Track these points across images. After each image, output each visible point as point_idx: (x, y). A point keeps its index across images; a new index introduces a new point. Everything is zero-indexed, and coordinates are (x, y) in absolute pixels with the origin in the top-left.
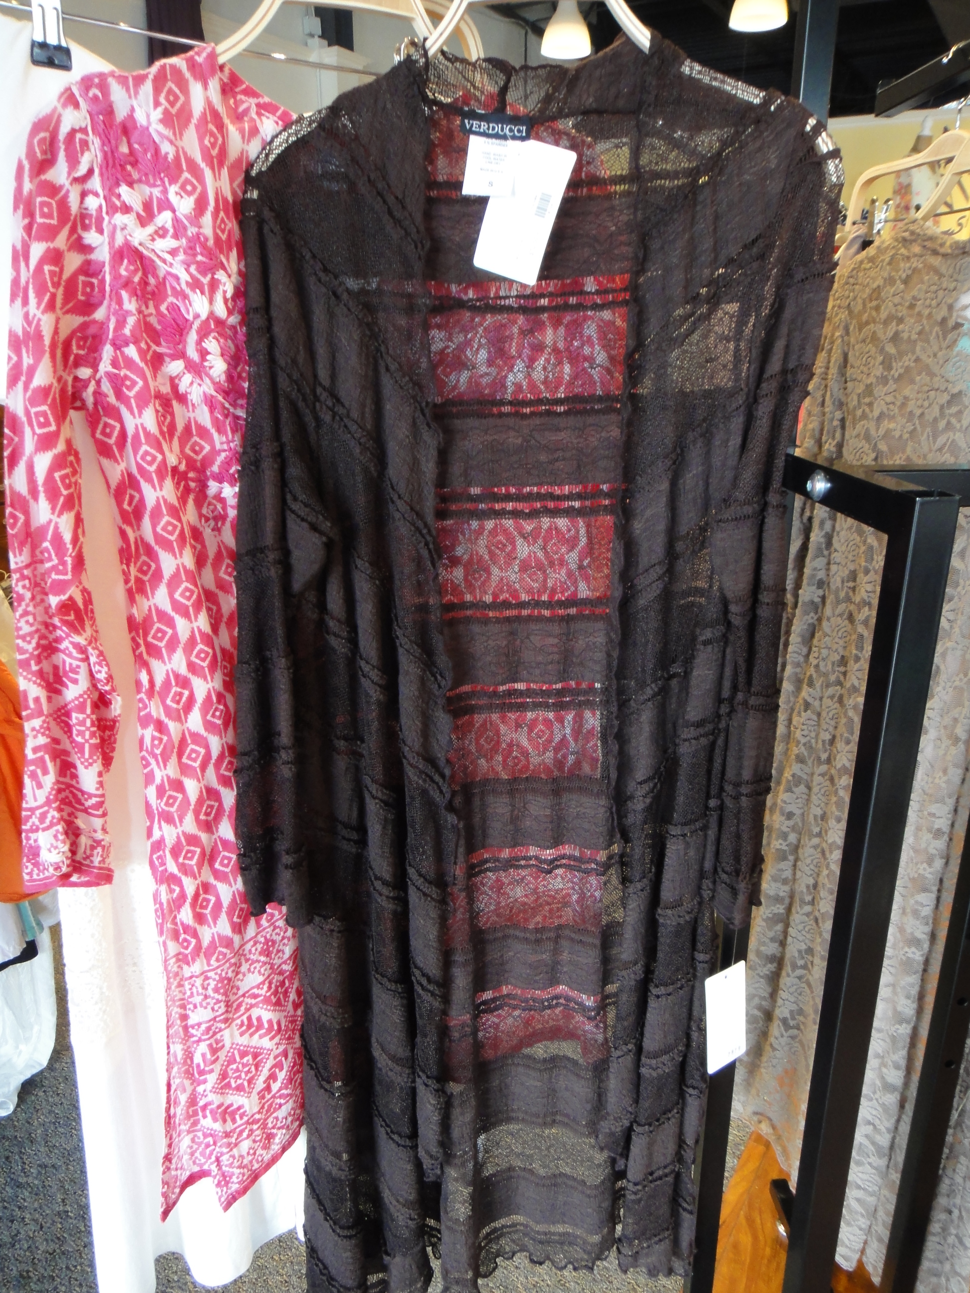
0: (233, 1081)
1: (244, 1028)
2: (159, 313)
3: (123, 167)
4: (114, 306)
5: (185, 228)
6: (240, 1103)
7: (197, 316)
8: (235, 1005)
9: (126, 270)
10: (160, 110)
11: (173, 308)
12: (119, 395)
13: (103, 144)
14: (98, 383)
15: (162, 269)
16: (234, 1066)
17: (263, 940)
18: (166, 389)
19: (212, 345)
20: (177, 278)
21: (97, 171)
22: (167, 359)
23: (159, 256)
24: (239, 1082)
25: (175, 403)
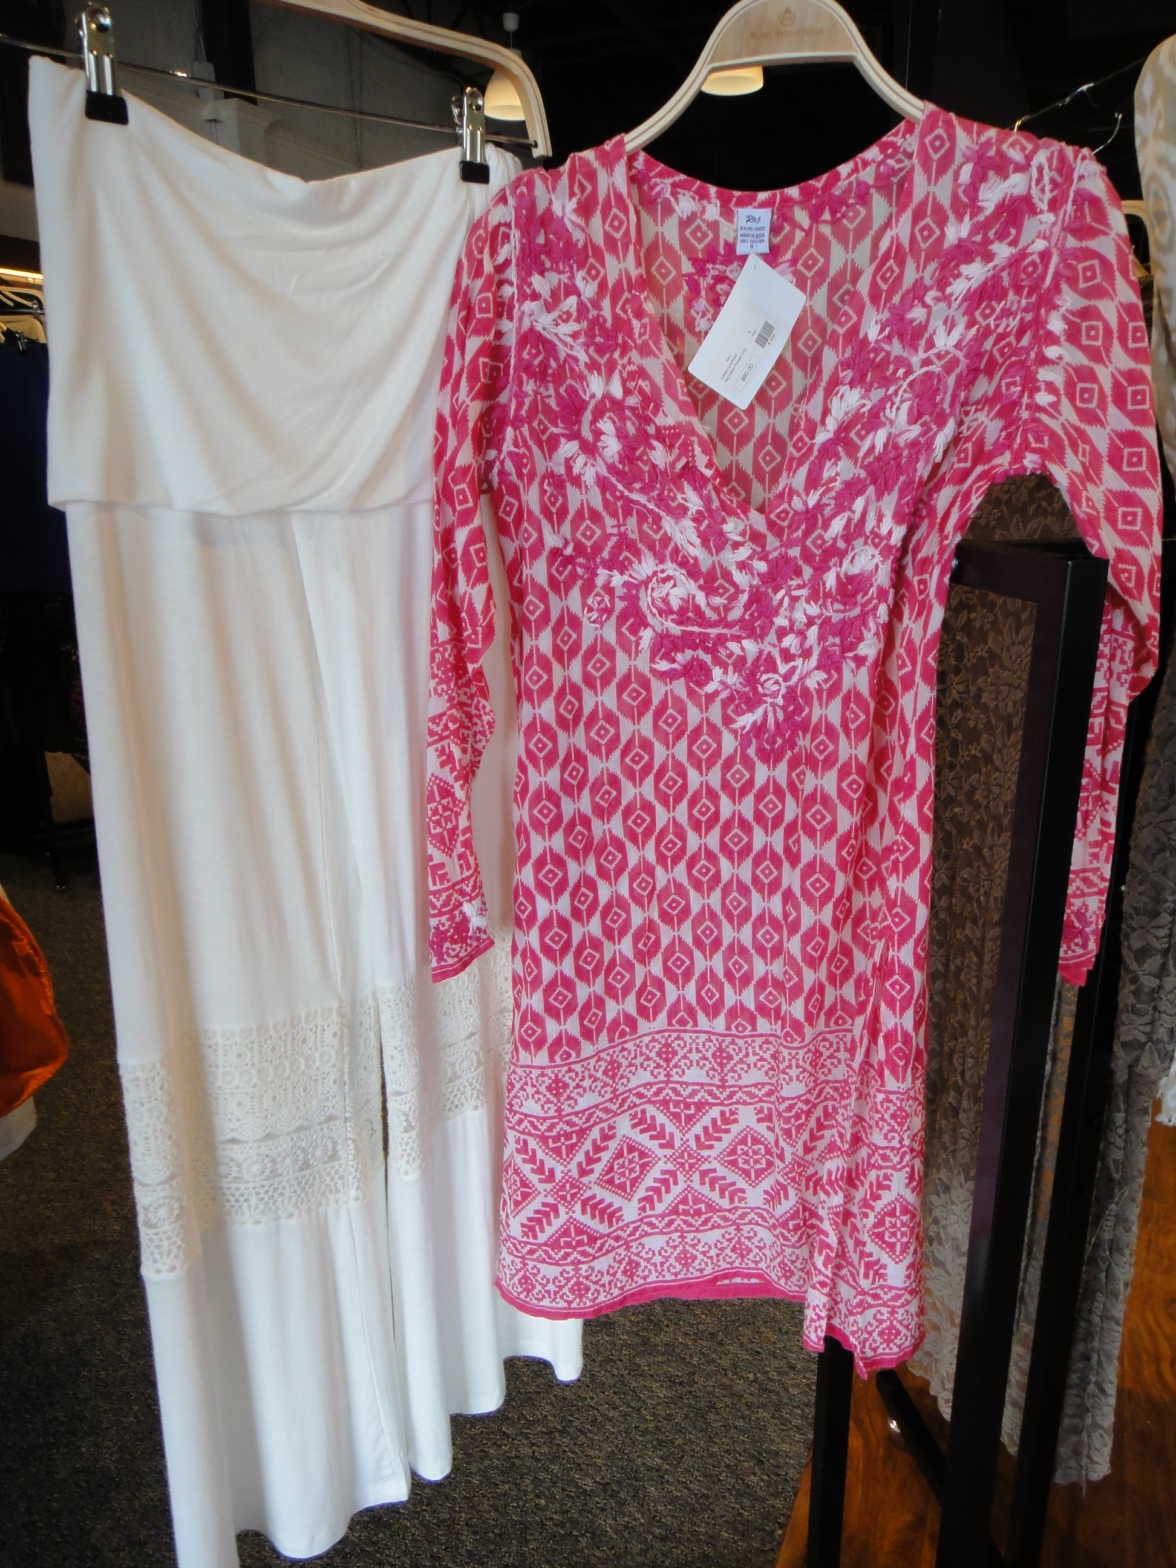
2: (558, 396)
3: (537, 257)
4: (516, 389)
5: (588, 311)
7: (593, 396)
9: (529, 353)
10: (575, 200)
11: (571, 390)
12: (520, 475)
13: (523, 236)
14: (502, 463)
15: (562, 351)
18: (561, 470)
19: (606, 425)
20: (576, 360)
21: (514, 262)
22: (563, 440)
23: (561, 340)
25: (568, 485)
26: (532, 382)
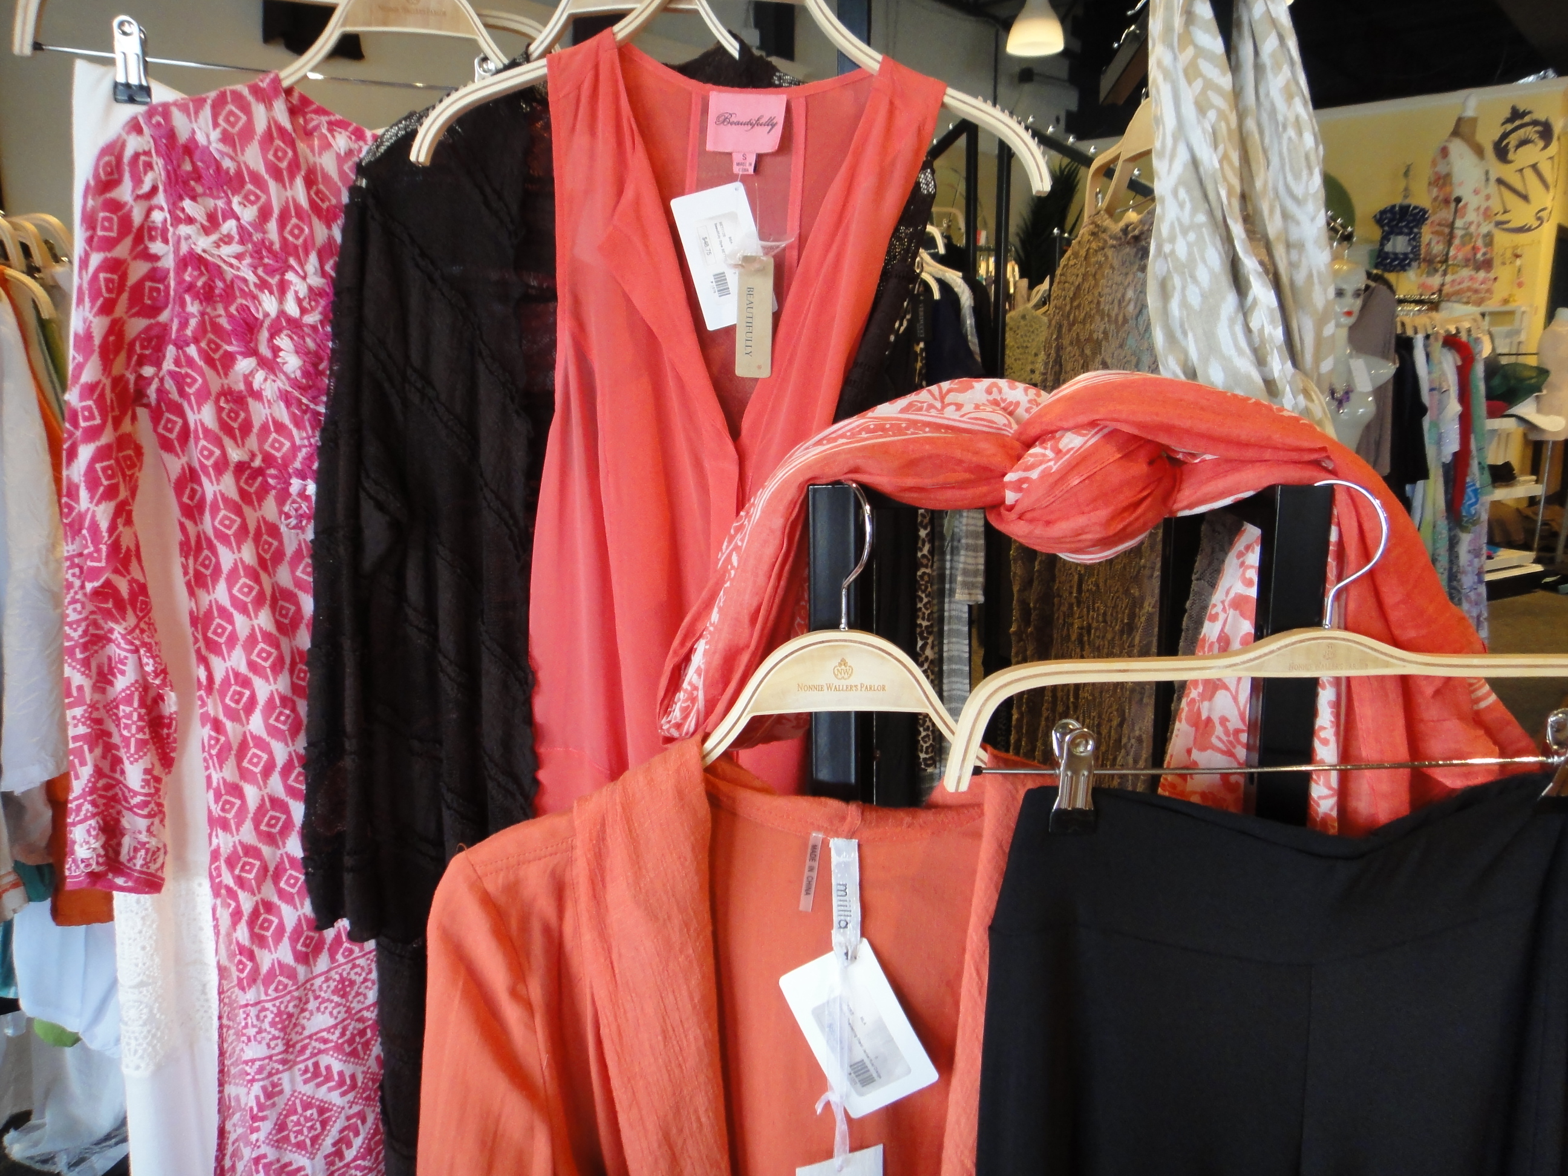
0: (292, 1136)
1: (309, 1075)
2: (230, 316)
3: (186, 183)
4: (177, 308)
5: (250, 235)
6: (301, 1164)
7: (267, 315)
8: (298, 1047)
9: (190, 276)
10: (218, 130)
11: (244, 309)
12: (182, 393)
13: (166, 164)
14: (162, 380)
15: (229, 273)
16: (295, 1118)
17: (337, 977)
18: (240, 386)
19: (284, 342)
20: (245, 281)
21: (161, 188)
22: (239, 357)
23: (225, 261)
24: (300, 1138)
25: (250, 400)
26: (197, 302)
